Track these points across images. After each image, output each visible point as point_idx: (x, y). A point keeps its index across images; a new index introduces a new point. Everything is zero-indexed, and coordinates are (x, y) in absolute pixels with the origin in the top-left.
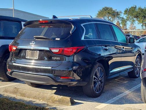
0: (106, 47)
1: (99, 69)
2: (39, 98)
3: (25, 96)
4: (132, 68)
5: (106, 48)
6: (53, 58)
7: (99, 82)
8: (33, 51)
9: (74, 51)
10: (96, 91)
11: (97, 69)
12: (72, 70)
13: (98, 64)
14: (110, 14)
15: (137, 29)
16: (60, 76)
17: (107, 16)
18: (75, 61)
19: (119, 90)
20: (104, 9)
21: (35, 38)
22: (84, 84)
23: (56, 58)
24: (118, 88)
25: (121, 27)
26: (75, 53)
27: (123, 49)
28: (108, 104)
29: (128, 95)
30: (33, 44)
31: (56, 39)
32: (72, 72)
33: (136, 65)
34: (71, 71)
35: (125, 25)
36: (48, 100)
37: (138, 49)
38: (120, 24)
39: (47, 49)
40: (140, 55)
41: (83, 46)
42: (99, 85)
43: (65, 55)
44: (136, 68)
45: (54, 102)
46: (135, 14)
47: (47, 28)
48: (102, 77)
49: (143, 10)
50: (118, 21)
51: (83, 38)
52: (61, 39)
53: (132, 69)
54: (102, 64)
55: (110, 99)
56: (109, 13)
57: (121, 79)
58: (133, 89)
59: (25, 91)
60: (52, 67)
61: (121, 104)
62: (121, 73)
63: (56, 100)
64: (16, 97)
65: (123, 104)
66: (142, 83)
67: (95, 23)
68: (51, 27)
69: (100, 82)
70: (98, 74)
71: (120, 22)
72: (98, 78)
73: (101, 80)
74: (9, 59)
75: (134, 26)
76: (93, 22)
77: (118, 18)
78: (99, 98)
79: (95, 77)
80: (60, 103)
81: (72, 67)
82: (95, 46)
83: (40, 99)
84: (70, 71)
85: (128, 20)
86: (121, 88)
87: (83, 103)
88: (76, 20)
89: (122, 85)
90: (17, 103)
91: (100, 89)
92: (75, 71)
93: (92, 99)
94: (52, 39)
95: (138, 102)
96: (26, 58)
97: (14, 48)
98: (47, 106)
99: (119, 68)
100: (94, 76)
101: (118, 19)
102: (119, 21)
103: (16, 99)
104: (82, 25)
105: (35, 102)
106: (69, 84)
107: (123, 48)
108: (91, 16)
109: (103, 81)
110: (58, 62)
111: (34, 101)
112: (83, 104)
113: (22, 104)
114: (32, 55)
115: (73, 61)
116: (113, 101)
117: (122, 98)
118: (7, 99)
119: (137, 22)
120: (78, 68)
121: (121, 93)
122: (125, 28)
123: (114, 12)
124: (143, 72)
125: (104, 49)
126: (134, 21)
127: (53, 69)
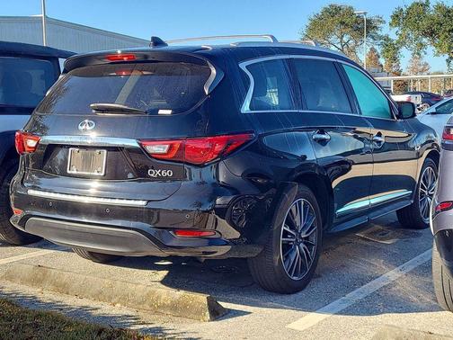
0: (322, 132)
1: (300, 203)
2: (110, 298)
3: (67, 293)
4: (410, 197)
5: (323, 136)
6: (151, 172)
7: (302, 245)
8: (89, 152)
9: (218, 148)
10: (290, 273)
11: (295, 205)
12: (214, 208)
13: (297, 188)
14: (347, 25)
15: (431, 71)
16: (175, 230)
17: (338, 33)
18: (221, 179)
19: (365, 267)
20: (326, 10)
21: (94, 111)
22: (252, 252)
23: (160, 173)
24: (365, 262)
25: (382, 66)
26: (222, 155)
27: (380, 139)
28: (329, 316)
29: (394, 284)
30: (88, 128)
31: (161, 112)
32: (212, 216)
33: (423, 187)
34: (209, 212)
35: (395, 59)
36: (140, 304)
37: (429, 137)
38: (379, 57)
39: (133, 143)
40: (434, 157)
41: (245, 133)
42: (301, 254)
43: (187, 164)
44: (422, 197)
45: (157, 309)
46: (425, 24)
47: (135, 76)
48: (312, 228)
49: (449, 12)
50: (371, 49)
51: (246, 108)
52: (175, 111)
53: (411, 199)
54: (311, 189)
55: (336, 299)
56: (342, 23)
57: (375, 232)
58: (411, 265)
59: (66, 275)
60: (149, 201)
61: (371, 314)
62: (372, 214)
63: (164, 304)
64: (39, 296)
65: (378, 312)
66: (435, 247)
67: (288, 57)
68: (145, 73)
69: (304, 243)
70: (297, 220)
71: (379, 50)
72: (296, 231)
73: (307, 238)
74: (17, 178)
75: (422, 62)
76: (280, 54)
77: (373, 37)
78: (301, 294)
79: (288, 230)
80: (177, 314)
81: (212, 199)
82: (284, 131)
83: (113, 302)
84: (207, 211)
85: (403, 44)
86: (373, 261)
87: (250, 313)
88: (223, 49)
89: (377, 251)
90: (39, 316)
91: (304, 267)
92: (221, 212)
93: (279, 297)
94: (146, 113)
95: (424, 306)
96: (68, 172)
97: (32, 143)
98: (135, 324)
99: (367, 198)
100: (283, 228)
101: (371, 40)
102: (376, 47)
103: (39, 302)
104: (243, 66)
105: (99, 312)
106: (205, 253)
107: (379, 135)
108: (272, 37)
109: (314, 240)
110: (169, 183)
111: (96, 309)
112: (248, 316)
113: (56, 319)
114: (87, 163)
115: (215, 181)
116: (344, 306)
117: (376, 294)
118: (10, 303)
119: (430, 49)
120: (233, 203)
121: (372, 278)
122: (394, 69)
123: (359, 20)
124: (437, 213)
125: (315, 140)
126: (422, 45)
127: (152, 205)
